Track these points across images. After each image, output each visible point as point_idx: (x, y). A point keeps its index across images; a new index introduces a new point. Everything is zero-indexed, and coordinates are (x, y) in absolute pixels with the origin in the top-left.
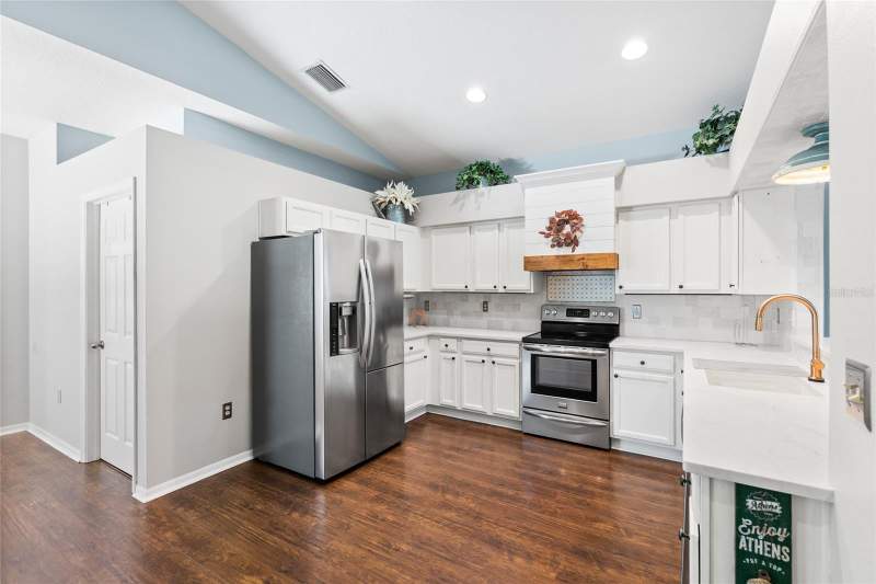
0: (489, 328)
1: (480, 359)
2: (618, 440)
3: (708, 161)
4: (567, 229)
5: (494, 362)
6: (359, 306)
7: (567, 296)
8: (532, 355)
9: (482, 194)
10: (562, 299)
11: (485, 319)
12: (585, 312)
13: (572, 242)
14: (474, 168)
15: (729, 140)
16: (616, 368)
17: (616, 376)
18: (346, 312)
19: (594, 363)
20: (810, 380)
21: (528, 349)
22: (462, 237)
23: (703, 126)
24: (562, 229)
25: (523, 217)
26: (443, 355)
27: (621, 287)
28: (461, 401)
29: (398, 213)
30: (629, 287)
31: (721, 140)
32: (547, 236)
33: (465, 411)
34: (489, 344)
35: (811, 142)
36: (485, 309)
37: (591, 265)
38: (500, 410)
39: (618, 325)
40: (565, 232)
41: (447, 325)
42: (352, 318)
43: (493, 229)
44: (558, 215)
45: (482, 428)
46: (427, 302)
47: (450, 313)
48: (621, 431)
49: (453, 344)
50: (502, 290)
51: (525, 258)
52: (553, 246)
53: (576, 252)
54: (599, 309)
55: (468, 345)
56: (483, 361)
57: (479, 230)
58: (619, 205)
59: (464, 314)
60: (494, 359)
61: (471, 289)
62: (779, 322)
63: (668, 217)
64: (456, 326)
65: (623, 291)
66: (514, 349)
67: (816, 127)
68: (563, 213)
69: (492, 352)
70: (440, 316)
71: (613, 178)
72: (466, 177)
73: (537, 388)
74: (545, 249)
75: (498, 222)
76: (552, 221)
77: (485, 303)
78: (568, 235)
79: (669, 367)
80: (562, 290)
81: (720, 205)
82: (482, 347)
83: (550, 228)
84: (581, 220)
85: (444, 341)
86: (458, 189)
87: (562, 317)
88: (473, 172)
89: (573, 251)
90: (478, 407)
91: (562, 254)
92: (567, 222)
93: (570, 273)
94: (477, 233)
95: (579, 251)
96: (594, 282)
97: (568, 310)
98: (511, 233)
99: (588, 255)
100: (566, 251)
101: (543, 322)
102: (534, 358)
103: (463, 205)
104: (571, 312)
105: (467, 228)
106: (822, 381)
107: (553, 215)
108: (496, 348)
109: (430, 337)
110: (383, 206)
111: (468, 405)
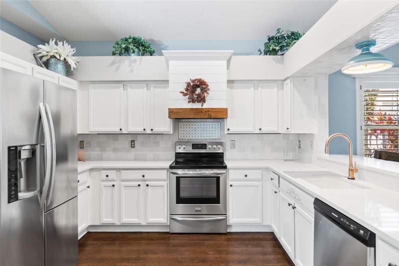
0: (136, 159)
1: (137, 183)
2: (230, 226)
3: (274, 59)
4: (198, 91)
5: (147, 185)
6: (38, 148)
7: (191, 135)
8: (177, 177)
9: (135, 61)
10: (188, 138)
11: (133, 153)
12: (204, 146)
13: (202, 99)
14: (130, 40)
15: (285, 48)
16: (231, 181)
17: (231, 186)
18: (25, 155)
19: (218, 179)
20: (349, 178)
21: (174, 173)
22: (117, 92)
23: (269, 39)
24: (196, 90)
25: (168, 81)
26: (104, 183)
27: (228, 130)
28: (120, 217)
29: (60, 67)
30: (232, 130)
31: (282, 48)
32: (185, 95)
33: (123, 225)
34: (144, 172)
35: (359, 51)
36: (133, 146)
37: (213, 115)
38: (152, 220)
39: (223, 153)
40: (197, 93)
41: (100, 159)
42: (30, 161)
43: (142, 88)
44: (193, 81)
45: (138, 236)
46: (82, 142)
47: (103, 150)
48: (234, 219)
49: (113, 175)
50: (150, 132)
51: (169, 109)
52: (189, 102)
53: (204, 107)
54: (212, 143)
55: (125, 175)
56: (139, 185)
57: (131, 87)
58: (229, 79)
59: (115, 150)
60: (147, 183)
61: (124, 131)
62: (300, 147)
63: (253, 89)
64: (108, 160)
65: (229, 132)
66: (164, 174)
67: (365, 43)
68: (196, 80)
69: (145, 177)
70: (94, 152)
71: (226, 61)
72: (124, 46)
73: (180, 200)
74: (184, 103)
75: (147, 83)
76: (188, 84)
77: (133, 141)
78: (199, 95)
79: (260, 177)
80: (188, 132)
81: (278, 84)
82: (138, 175)
83: (187, 90)
84: (208, 86)
85: (105, 173)
86: (114, 54)
87: (189, 150)
88: (129, 43)
89: (202, 106)
90: (135, 220)
91: (194, 107)
92: (198, 86)
93: (193, 120)
94: (129, 89)
95: (206, 106)
96: (208, 126)
97: (193, 145)
98: (156, 91)
99: (212, 109)
100: (197, 106)
101: (176, 153)
102: (178, 179)
103: (119, 67)
104: (195, 146)
105: (121, 85)
106: (354, 179)
107: (189, 81)
108: (149, 175)
109: (91, 170)
110: (45, 59)
111: (126, 220)
